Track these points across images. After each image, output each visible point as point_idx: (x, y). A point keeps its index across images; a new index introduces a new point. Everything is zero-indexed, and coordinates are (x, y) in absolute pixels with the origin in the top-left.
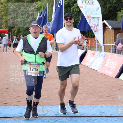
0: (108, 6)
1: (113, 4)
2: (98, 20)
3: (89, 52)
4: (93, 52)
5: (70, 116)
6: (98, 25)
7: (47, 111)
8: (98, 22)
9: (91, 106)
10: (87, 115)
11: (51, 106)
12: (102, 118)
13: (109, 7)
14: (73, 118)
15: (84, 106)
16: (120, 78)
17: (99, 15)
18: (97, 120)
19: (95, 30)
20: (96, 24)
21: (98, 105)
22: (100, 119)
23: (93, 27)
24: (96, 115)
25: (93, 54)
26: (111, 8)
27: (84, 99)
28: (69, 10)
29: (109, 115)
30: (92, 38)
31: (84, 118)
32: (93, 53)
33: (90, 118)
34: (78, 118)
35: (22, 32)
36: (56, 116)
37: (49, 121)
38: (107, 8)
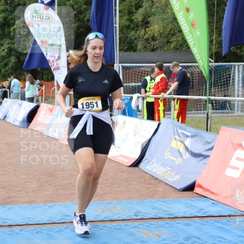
1: (84, 21)
2: (60, 50)
3: (44, 107)
4: (50, 106)
5: (8, 224)
6: (59, 58)
8: (59, 54)
9: (45, 205)
10: (38, 221)
12: (65, 226)
14: (12, 229)
15: (34, 205)
18: (57, 230)
19: (54, 67)
20: (57, 55)
21: (58, 202)
22: (62, 228)
23: (51, 61)
24: (54, 221)
25: (50, 110)
26: (81, 30)
27: (33, 191)
28: (6, 31)
30: (48, 81)
31: (31, 228)
32: (51, 108)
33: (44, 227)
34: (21, 227)
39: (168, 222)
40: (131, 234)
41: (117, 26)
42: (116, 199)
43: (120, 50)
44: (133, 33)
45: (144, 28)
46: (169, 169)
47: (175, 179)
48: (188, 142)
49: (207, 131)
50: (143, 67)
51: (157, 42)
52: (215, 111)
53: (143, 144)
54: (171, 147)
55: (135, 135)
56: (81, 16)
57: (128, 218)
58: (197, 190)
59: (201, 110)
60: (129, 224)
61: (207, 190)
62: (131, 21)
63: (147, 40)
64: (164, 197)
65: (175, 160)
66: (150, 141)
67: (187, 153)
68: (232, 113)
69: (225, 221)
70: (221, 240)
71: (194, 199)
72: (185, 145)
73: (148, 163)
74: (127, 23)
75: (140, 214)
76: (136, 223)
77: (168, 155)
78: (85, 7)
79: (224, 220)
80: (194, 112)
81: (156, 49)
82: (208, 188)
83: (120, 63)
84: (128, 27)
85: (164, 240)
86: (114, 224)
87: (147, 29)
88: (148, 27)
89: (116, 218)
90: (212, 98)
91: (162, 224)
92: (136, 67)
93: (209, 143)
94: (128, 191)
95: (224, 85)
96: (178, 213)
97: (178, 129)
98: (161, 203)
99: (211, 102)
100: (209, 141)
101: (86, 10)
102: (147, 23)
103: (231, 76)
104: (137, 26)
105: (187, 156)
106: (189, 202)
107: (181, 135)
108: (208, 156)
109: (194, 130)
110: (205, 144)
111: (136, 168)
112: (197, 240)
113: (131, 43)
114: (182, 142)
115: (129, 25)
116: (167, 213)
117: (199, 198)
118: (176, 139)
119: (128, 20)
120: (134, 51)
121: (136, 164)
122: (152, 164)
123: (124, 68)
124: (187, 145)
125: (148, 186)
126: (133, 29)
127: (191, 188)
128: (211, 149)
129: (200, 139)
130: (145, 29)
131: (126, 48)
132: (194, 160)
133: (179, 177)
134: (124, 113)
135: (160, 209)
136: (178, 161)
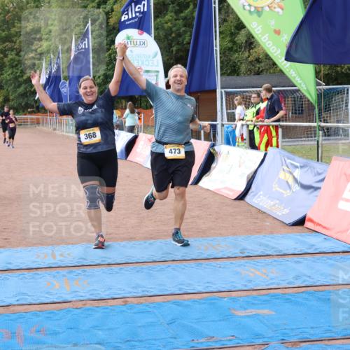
0: (174, 49)
2: (157, 76)
4: (149, 136)
5: (106, 263)
7: (61, 255)
8: (157, 80)
10: (139, 259)
11: (70, 246)
13: (178, 51)
15: (133, 242)
16: (201, 184)
17: (158, 66)
24: (155, 259)
25: (149, 140)
26: (181, 54)
27: (133, 227)
29: (180, 258)
30: (147, 108)
31: (131, 266)
32: (150, 138)
33: (144, 266)
34: (121, 266)
35: (13, 100)
36: (78, 265)
37: (64, 276)
38: (174, 53)
39: (276, 259)
40: (237, 273)
41: (218, 49)
42: (221, 235)
43: (221, 75)
44: (236, 55)
45: (247, 50)
46: (278, 202)
47: (284, 213)
48: (297, 173)
49: (318, 161)
50: (247, 92)
51: (262, 64)
52: (327, 138)
53: (249, 175)
54: (279, 179)
55: (240, 166)
56: (180, 39)
57: (233, 256)
58: (308, 224)
59: (312, 137)
60: (234, 262)
61: (319, 225)
62: (234, 43)
63: (251, 62)
64: (272, 233)
65: (284, 192)
66: (256, 172)
67: (297, 185)
68: (346, 140)
69: (338, 258)
70: (333, 278)
71: (304, 234)
72: (294, 177)
73: (254, 196)
74: (230, 45)
75: (246, 251)
76: (243, 261)
77: (276, 188)
78: (184, 29)
79: (337, 256)
80: (304, 139)
81: (262, 71)
82: (320, 222)
83: (222, 88)
84: (230, 49)
85: (272, 279)
86: (218, 262)
87: (251, 51)
88: (253, 48)
89: (220, 256)
90: (323, 124)
91: (270, 261)
92: (241, 92)
93: (319, 174)
94: (233, 226)
95: (336, 109)
96: (287, 250)
97: (286, 159)
98: (269, 239)
99: (322, 128)
100: (320, 172)
101: (185, 32)
102: (251, 43)
103: (344, 99)
104: (240, 47)
105: (296, 188)
106: (299, 237)
107: (289, 165)
108: (319, 188)
109: (303, 161)
110: (315, 175)
111: (242, 201)
112: (308, 279)
113: (234, 66)
114: (291, 173)
115: (232, 47)
116: (275, 249)
117: (310, 234)
118: (284, 170)
119: (230, 41)
120: (238, 75)
121: (242, 197)
122: (259, 197)
123: (226, 93)
124: (296, 177)
125: (255, 221)
126: (236, 51)
127: (301, 222)
128: (322, 180)
129: (310, 170)
130: (249, 51)
131: (229, 71)
132: (304, 193)
133: (288, 211)
134: (228, 143)
135: (267, 246)
136: (287, 193)
